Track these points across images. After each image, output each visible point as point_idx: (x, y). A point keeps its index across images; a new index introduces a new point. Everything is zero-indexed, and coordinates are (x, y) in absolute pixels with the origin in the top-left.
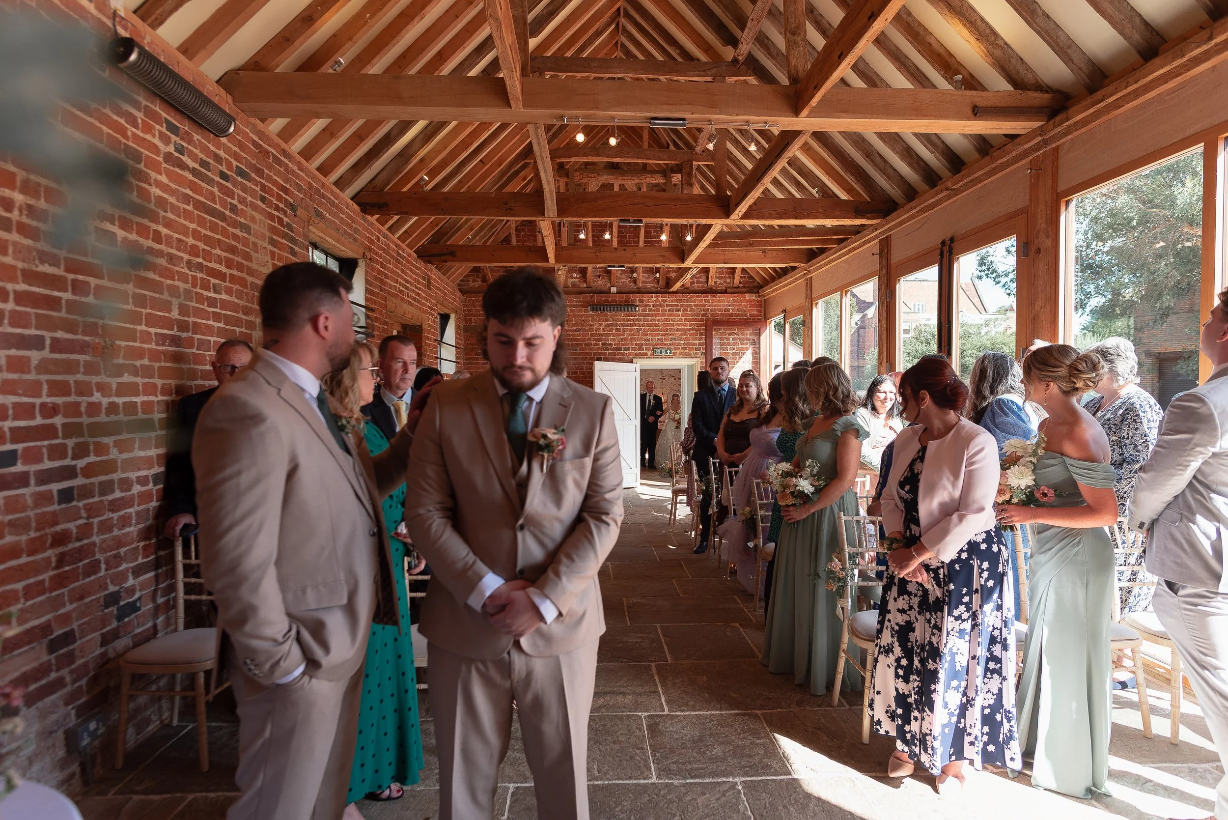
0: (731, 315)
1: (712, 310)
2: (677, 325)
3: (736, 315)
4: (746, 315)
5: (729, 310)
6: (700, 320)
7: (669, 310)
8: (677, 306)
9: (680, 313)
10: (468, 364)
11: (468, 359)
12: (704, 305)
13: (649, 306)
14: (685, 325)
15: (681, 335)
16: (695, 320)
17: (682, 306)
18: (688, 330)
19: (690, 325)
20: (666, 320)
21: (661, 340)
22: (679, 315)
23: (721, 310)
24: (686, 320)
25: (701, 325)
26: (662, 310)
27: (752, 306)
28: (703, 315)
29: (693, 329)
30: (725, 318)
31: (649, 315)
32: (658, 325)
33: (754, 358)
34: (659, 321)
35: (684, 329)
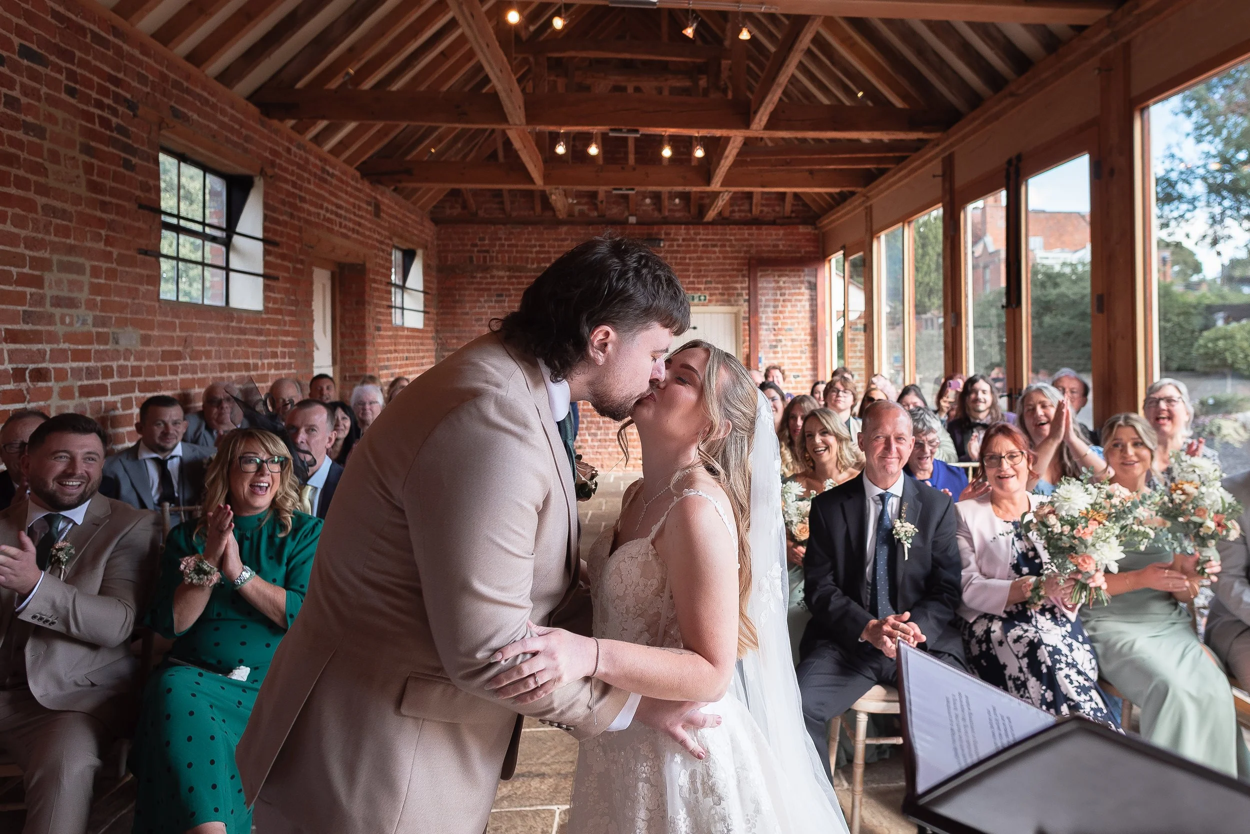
0: (781, 252)
1: (757, 246)
2: (713, 264)
3: (786, 252)
4: (800, 252)
5: (777, 246)
6: (742, 258)
7: (703, 246)
8: (713, 240)
9: (717, 249)
10: (442, 314)
11: (442, 307)
12: (748, 240)
13: (678, 240)
14: (724, 264)
15: (719, 276)
16: (736, 258)
17: (719, 240)
18: (727, 270)
19: (730, 264)
20: (700, 258)
21: (693, 283)
22: (715, 252)
23: (769, 246)
24: (725, 258)
25: (744, 264)
26: (695, 246)
27: (808, 240)
28: (746, 252)
29: (733, 270)
30: (773, 255)
31: (678, 252)
32: (689, 264)
33: (811, 305)
34: (690, 259)
35: (723, 270)
